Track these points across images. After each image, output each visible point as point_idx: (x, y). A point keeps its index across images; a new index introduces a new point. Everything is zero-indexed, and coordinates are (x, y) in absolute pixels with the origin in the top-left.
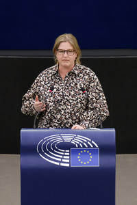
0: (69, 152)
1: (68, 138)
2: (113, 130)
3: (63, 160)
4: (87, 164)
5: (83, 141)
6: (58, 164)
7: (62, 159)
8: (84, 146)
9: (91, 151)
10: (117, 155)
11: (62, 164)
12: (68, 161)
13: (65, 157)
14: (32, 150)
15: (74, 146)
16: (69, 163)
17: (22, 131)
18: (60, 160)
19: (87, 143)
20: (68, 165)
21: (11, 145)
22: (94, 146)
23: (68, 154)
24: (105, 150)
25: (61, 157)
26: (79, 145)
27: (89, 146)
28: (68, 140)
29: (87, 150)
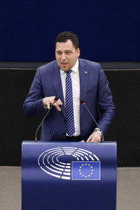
0: (71, 165)
1: (69, 150)
3: (64, 174)
5: (85, 155)
6: (59, 177)
7: (63, 172)
9: (92, 164)
10: (118, 168)
12: (69, 174)
13: (66, 170)
14: (33, 163)
15: (75, 159)
16: (70, 176)
17: (23, 143)
18: (61, 173)
19: (88, 157)
20: (69, 178)
22: (95, 160)
23: (69, 167)
25: (62, 170)
26: (80, 158)
28: (69, 153)
29: (88, 163)
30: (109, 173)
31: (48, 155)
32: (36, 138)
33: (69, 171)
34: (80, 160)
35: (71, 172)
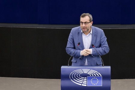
0: (87, 79)
1: (86, 71)
2: (109, 67)
3: (83, 83)
4: (96, 85)
5: (94, 73)
6: (81, 85)
7: (83, 82)
8: (94, 76)
9: (98, 78)
10: (111, 80)
11: (83, 85)
12: (86, 83)
13: (84, 81)
14: (67, 77)
15: (89, 75)
16: (86, 84)
17: (62, 67)
18: (82, 82)
20: (86, 85)
21: (56, 74)
22: (100, 76)
23: (86, 79)
24: (105, 77)
25: (82, 81)
26: (91, 75)
27: (97, 75)
28: (85, 72)
29: (96, 77)
30: (107, 83)
31: (75, 73)
32: (68, 65)
33: (86, 81)
34: (92, 76)
35: (87, 82)
